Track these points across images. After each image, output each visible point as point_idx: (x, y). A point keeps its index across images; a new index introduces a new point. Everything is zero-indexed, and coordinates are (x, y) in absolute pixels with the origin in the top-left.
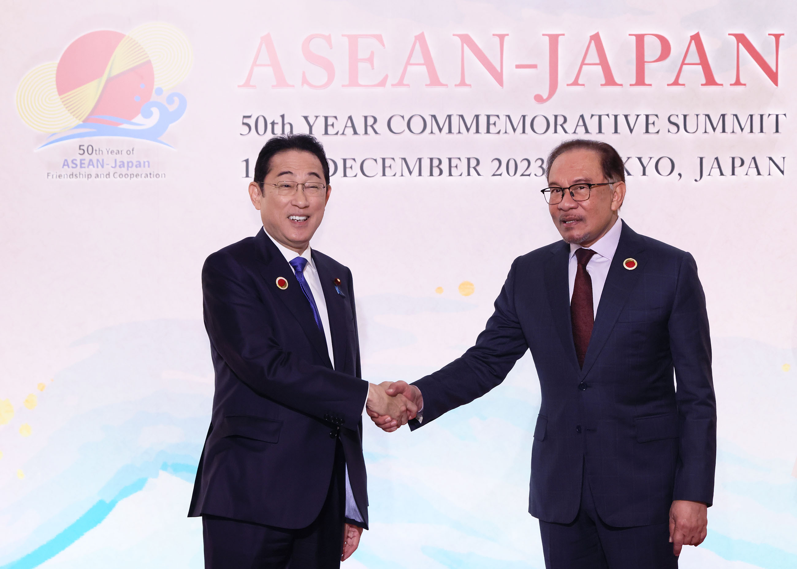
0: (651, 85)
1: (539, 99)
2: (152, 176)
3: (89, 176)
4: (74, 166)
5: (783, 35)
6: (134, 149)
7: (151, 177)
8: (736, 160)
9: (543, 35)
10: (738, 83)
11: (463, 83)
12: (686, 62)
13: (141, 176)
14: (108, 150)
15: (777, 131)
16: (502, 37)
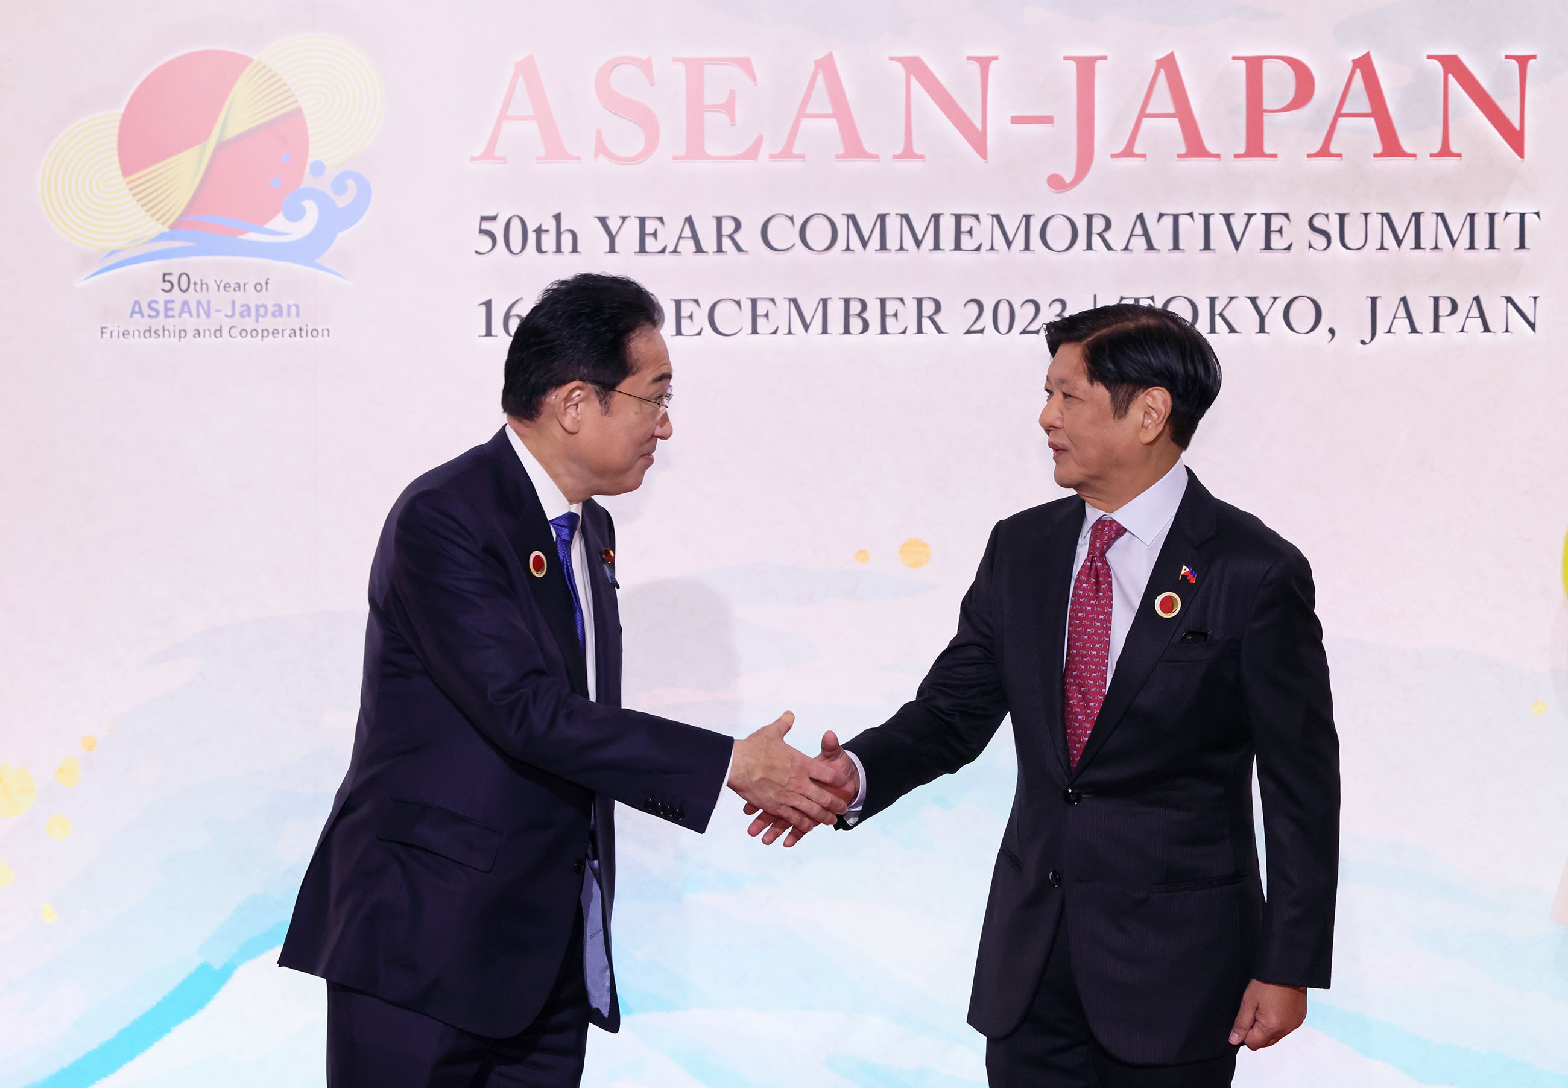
0: (1274, 156)
1: (1057, 183)
2: (304, 333)
3: (183, 334)
4: (153, 313)
5: (1534, 57)
6: (269, 281)
7: (302, 335)
8: (1441, 302)
9: (1066, 58)
10: (1445, 151)
11: (908, 153)
12: (1344, 111)
13: (283, 334)
14: (218, 283)
15: (1522, 246)
16: (984, 63)
